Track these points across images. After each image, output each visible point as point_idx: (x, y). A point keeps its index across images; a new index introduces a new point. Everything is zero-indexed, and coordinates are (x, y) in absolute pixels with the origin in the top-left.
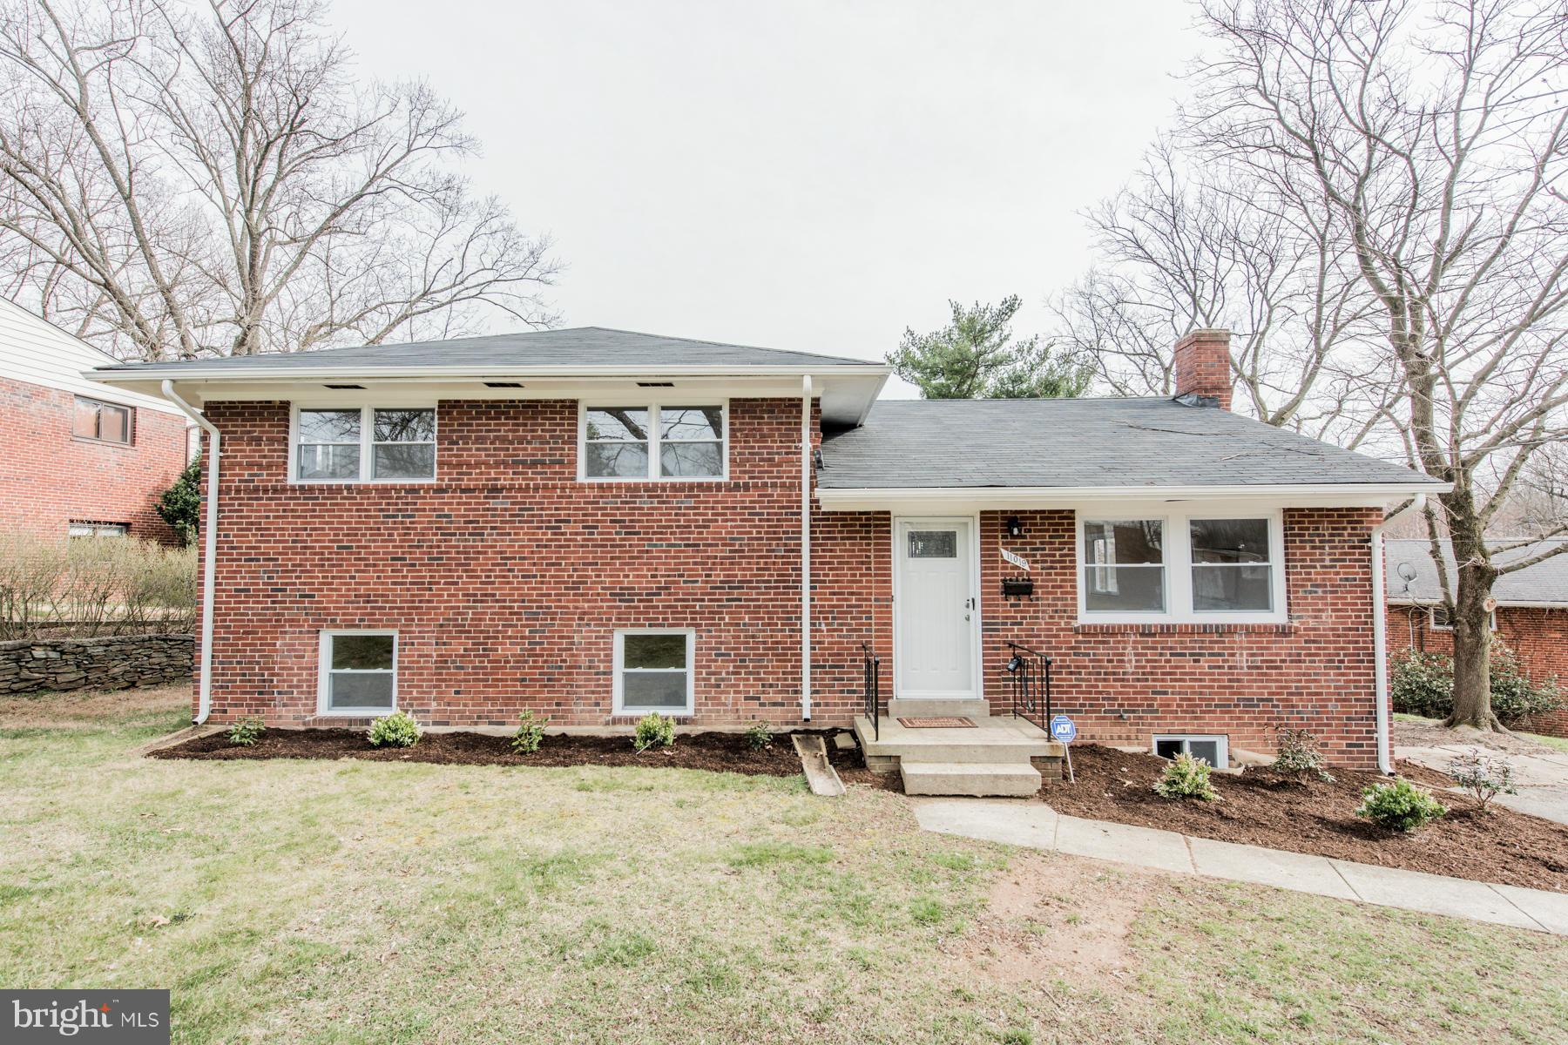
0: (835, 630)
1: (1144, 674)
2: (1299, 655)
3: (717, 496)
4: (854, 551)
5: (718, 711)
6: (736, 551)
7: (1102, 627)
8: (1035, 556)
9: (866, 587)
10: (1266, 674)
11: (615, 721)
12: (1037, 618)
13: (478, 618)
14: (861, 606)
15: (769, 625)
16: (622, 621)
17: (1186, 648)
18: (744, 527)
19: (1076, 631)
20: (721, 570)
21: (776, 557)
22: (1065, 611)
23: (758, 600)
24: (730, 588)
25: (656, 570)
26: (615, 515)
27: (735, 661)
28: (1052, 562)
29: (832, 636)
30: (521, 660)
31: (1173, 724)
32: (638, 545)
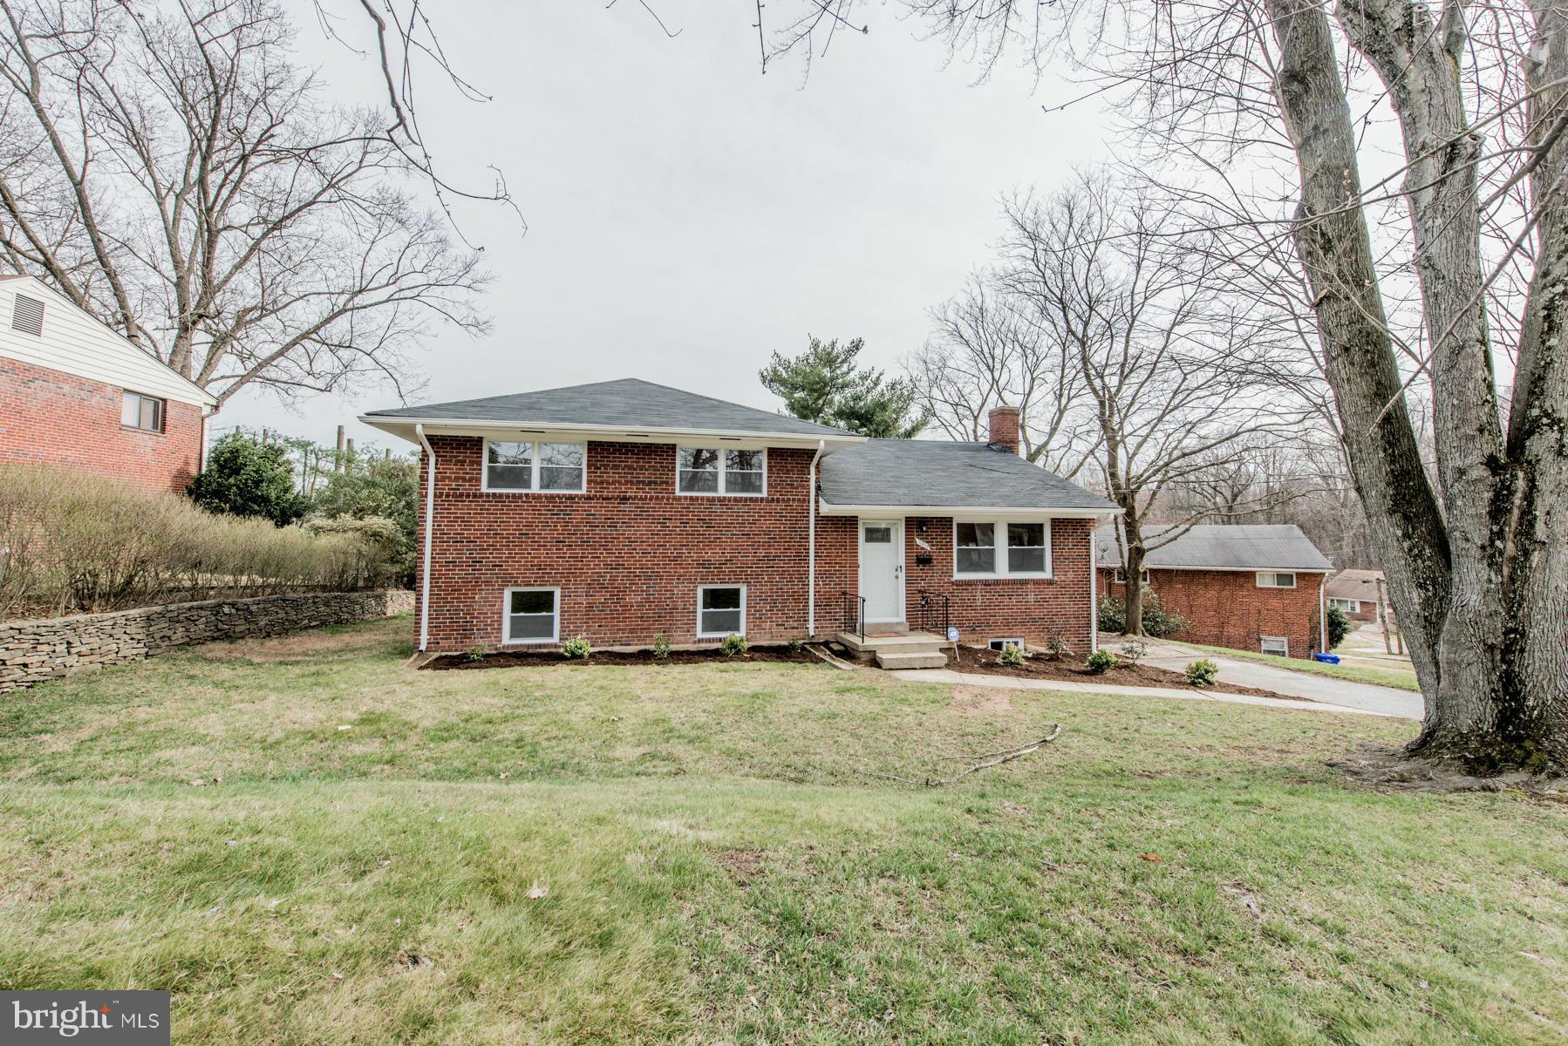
0: (827, 584)
1: (985, 606)
3: (761, 505)
4: (838, 539)
5: (761, 633)
6: (772, 538)
7: (965, 581)
8: (932, 542)
9: (845, 560)
10: (1042, 605)
11: (700, 641)
12: (933, 575)
13: (613, 579)
14: (841, 570)
15: (790, 581)
16: (704, 580)
17: (1005, 591)
18: (777, 524)
19: (953, 583)
20: (763, 549)
21: (794, 542)
22: (947, 573)
23: (784, 566)
24: (768, 560)
25: (724, 549)
26: (700, 515)
27: (770, 603)
28: (941, 545)
29: (825, 588)
30: (640, 605)
31: (999, 632)
32: (714, 534)
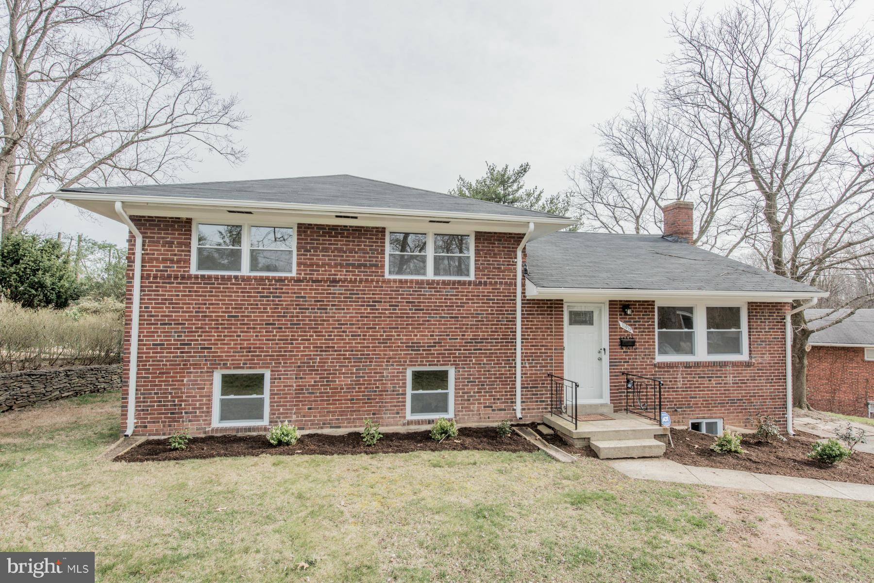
0: (533, 367)
1: (686, 388)
2: (755, 376)
3: (468, 288)
4: (543, 321)
5: (469, 415)
6: (479, 321)
7: (667, 364)
8: (635, 325)
9: (550, 342)
10: (740, 387)
11: (409, 423)
12: (636, 359)
13: (323, 362)
14: (547, 353)
15: (497, 364)
16: (412, 363)
17: (705, 374)
18: (484, 307)
19: (655, 365)
20: (471, 332)
21: (501, 325)
22: (650, 355)
23: (491, 350)
24: (476, 342)
25: (433, 332)
26: (409, 299)
27: (478, 385)
28: (644, 328)
29: (532, 370)
30: (350, 387)
31: (699, 414)
32: (423, 317)
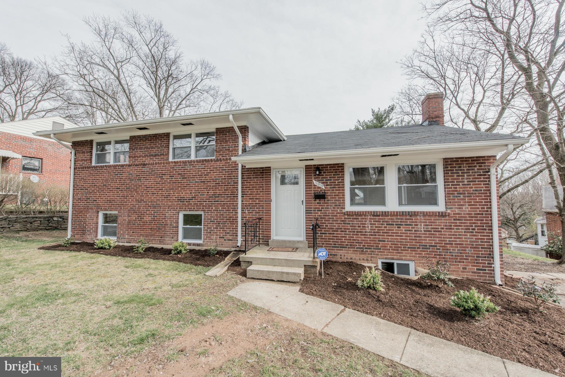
0: (250, 213)
1: (374, 232)
2: (451, 226)
3: (211, 164)
4: (257, 182)
5: (210, 242)
6: (217, 184)
7: (355, 212)
8: (327, 183)
9: (262, 196)
10: (433, 234)
12: (328, 208)
13: (139, 208)
14: (260, 204)
15: (228, 210)
17: (394, 222)
18: (220, 175)
19: (344, 214)
20: (212, 190)
21: (230, 185)
22: (340, 206)
23: (224, 201)
24: (215, 197)
25: (191, 191)
26: (179, 172)
27: (216, 224)
28: (334, 185)
29: (249, 215)
30: (151, 222)
31: (388, 255)
32: (186, 182)
